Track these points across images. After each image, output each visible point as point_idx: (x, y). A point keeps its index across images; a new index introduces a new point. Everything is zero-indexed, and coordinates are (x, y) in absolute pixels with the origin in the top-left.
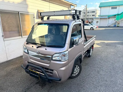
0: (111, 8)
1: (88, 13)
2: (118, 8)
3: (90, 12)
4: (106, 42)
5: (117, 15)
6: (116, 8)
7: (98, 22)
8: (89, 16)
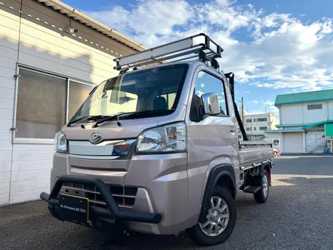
0: (305, 107)
1: (249, 123)
2: (324, 106)
3: (253, 120)
4: (308, 177)
5: (327, 123)
6: (320, 107)
7: (278, 141)
8: (253, 129)
